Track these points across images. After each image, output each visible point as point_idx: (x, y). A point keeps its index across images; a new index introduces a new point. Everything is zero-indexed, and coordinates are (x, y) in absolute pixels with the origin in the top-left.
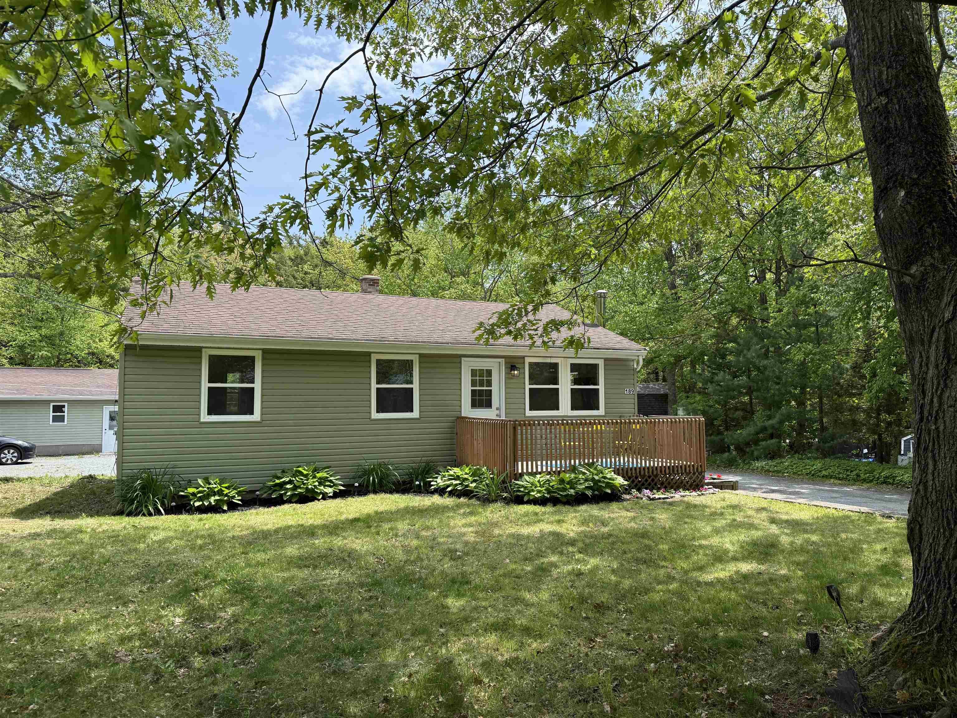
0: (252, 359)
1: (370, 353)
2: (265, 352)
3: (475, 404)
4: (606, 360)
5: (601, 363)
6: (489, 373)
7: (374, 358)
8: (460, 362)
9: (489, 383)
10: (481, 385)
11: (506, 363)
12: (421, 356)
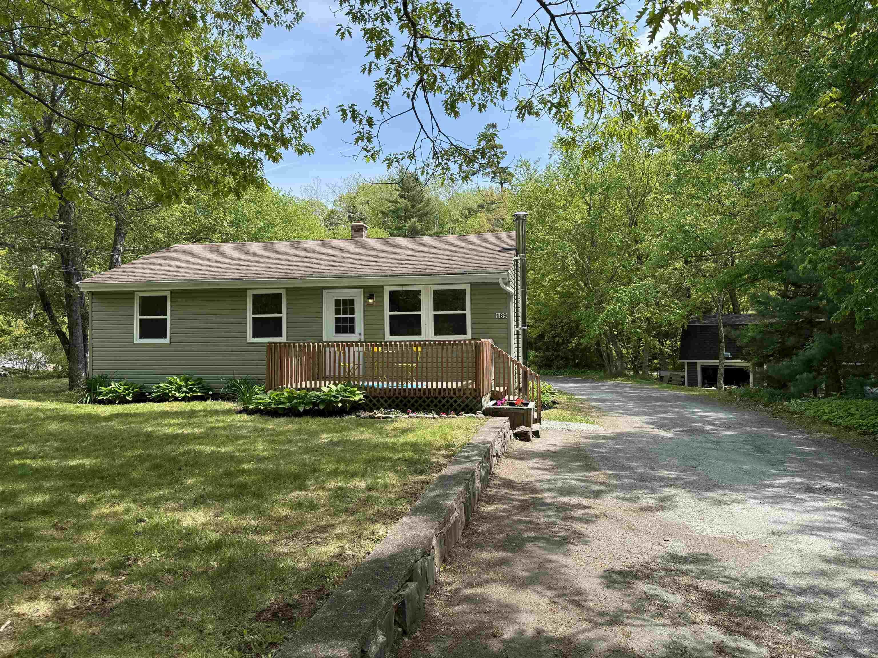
0: (166, 297)
1: (247, 289)
2: (172, 292)
3: (338, 330)
4: (472, 284)
5: (468, 288)
6: (352, 302)
7: (250, 293)
8: (322, 294)
9: (352, 312)
10: (345, 313)
11: (364, 293)
12: (287, 289)
